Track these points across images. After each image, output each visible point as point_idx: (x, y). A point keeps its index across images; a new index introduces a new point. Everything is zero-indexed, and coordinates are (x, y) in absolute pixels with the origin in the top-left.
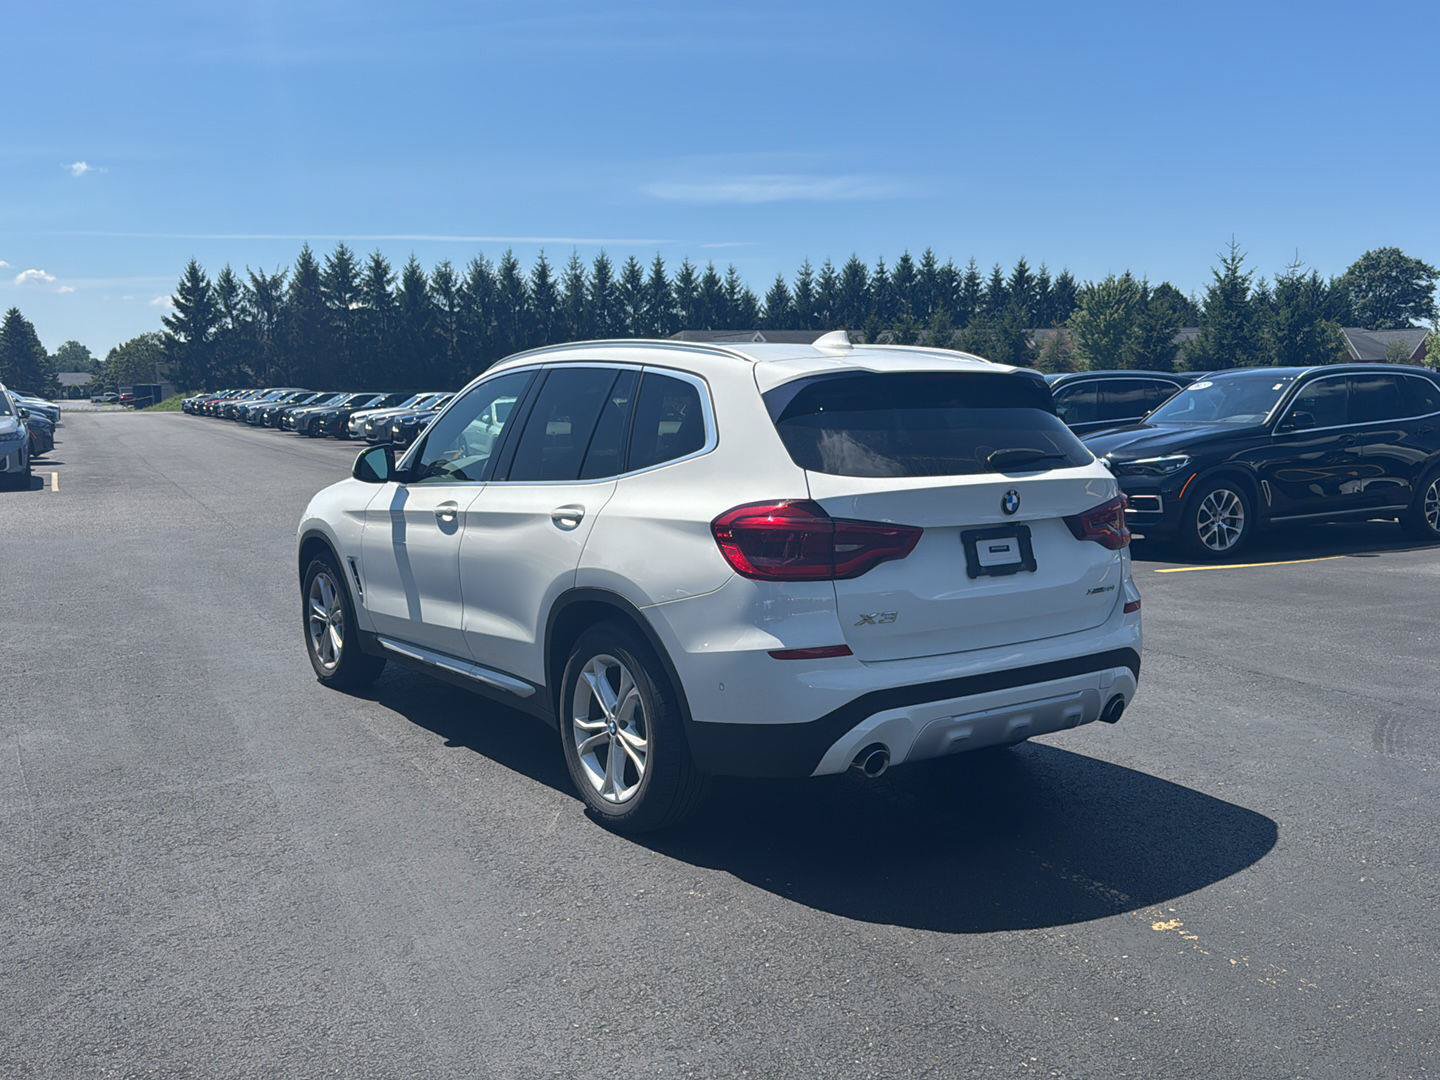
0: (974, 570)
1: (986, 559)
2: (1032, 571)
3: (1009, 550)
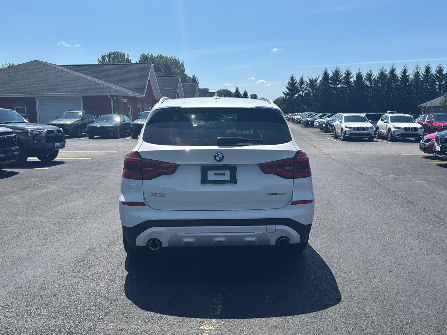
0: (204, 181)
1: (211, 176)
2: (234, 184)
3: (225, 175)
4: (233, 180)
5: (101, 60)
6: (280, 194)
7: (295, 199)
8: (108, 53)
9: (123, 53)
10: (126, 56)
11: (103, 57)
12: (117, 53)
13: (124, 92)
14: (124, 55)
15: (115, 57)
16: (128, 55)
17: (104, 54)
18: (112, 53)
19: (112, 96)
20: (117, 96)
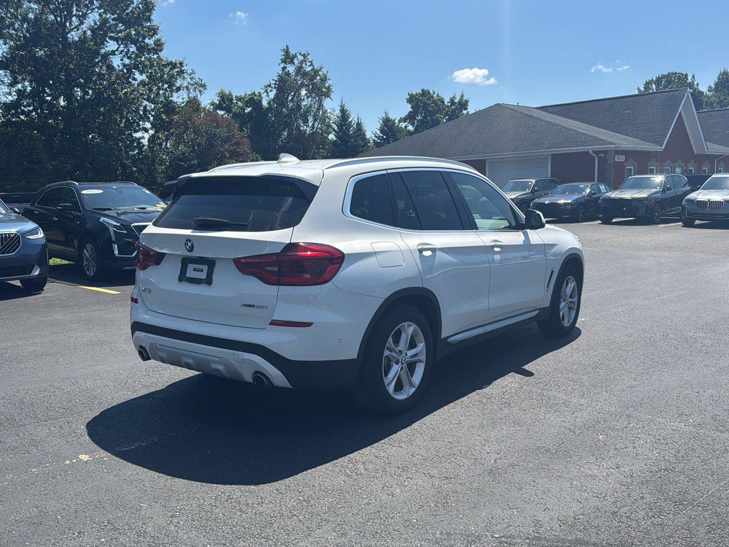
0: (182, 278)
1: (190, 273)
2: (208, 285)
3: (202, 271)
4: (209, 281)
5: (643, 89)
6: (259, 307)
7: (276, 317)
8: (657, 76)
9: (684, 73)
10: (689, 78)
11: (648, 84)
12: (673, 74)
13: (617, 144)
14: (686, 76)
15: (669, 82)
16: (693, 77)
17: (649, 79)
18: (664, 77)
19: (597, 153)
20: (605, 152)
